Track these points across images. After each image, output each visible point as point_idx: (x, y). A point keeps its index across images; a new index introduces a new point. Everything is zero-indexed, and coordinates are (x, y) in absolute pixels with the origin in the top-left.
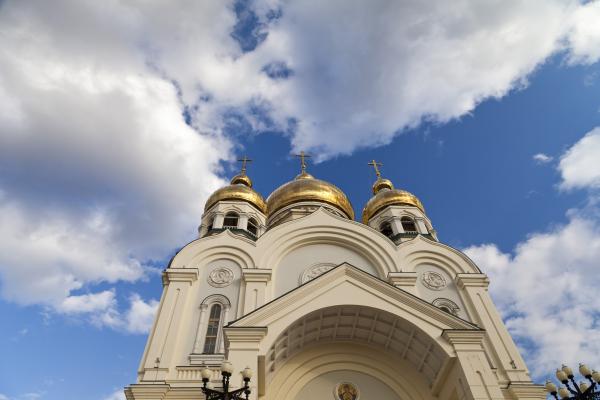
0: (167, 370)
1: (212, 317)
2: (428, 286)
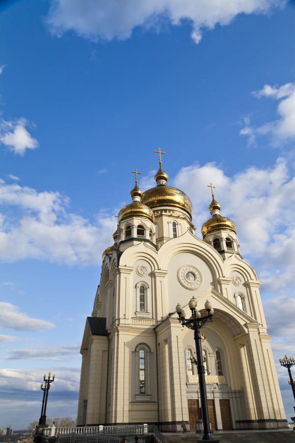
0: (128, 319)
1: (141, 292)
2: (235, 284)
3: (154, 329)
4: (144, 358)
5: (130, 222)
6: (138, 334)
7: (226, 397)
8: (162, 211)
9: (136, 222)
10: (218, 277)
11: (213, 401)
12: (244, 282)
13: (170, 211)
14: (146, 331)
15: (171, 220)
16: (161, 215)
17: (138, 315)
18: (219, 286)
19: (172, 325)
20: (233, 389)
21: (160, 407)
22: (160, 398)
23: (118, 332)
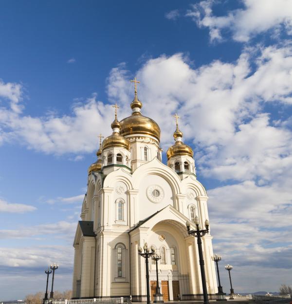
0: (110, 226)
1: (119, 206)
2: (188, 197)
3: (129, 233)
4: (121, 253)
5: (111, 151)
6: (117, 237)
7: (176, 279)
8: (136, 137)
9: (116, 151)
10: (176, 193)
11: (168, 281)
12: (196, 196)
13: (142, 137)
14: (123, 235)
15: (143, 145)
16: (135, 141)
17: (118, 223)
18: (176, 200)
19: (140, 232)
20: (182, 274)
21: (132, 285)
22: (131, 280)
23: (103, 235)
